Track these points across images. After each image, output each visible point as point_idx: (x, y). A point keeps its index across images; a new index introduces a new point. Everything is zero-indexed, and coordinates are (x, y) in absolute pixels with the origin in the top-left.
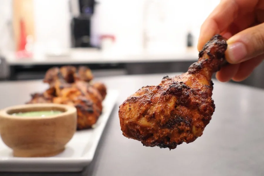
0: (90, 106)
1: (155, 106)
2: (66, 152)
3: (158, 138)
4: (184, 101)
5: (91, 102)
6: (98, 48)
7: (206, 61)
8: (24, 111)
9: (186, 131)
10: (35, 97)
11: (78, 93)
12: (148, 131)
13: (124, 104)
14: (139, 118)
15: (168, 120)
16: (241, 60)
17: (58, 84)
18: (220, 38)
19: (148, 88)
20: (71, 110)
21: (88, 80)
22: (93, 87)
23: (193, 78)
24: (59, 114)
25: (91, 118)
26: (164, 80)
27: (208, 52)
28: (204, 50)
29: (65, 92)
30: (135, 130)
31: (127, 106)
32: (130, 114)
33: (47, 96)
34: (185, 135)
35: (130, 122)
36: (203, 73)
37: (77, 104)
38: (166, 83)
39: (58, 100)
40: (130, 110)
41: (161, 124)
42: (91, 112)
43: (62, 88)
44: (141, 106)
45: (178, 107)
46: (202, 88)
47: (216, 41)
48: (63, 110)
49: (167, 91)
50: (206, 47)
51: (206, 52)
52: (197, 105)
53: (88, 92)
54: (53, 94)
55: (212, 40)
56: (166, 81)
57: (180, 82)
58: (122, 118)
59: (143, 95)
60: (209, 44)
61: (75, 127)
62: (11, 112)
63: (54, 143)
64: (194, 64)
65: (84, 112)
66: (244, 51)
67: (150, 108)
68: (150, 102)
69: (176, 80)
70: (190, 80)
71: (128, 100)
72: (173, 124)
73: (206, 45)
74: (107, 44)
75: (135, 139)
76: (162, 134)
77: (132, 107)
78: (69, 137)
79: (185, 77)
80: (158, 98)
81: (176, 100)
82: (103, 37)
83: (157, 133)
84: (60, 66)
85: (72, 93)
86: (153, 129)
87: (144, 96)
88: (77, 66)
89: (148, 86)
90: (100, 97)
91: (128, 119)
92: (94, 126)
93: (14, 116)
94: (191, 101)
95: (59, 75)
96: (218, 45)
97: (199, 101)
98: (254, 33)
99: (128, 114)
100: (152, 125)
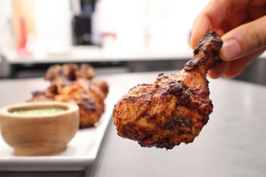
0: (92, 104)
1: (155, 107)
2: (68, 151)
3: (157, 139)
4: (184, 102)
5: (93, 100)
6: (100, 46)
7: (202, 58)
8: (25, 109)
9: (186, 132)
10: (36, 95)
11: (80, 91)
12: (147, 132)
13: (121, 104)
14: (138, 118)
15: (168, 121)
16: (235, 57)
17: (59, 81)
18: (214, 34)
19: (145, 87)
20: (73, 108)
21: (90, 78)
22: (95, 84)
23: (190, 77)
24: (61, 113)
25: (93, 116)
26: (160, 77)
27: (204, 50)
28: (200, 47)
29: (67, 90)
30: (133, 131)
31: (125, 106)
32: (128, 114)
33: (48, 94)
34: (185, 136)
35: (128, 123)
36: (200, 72)
37: (79, 102)
38: (163, 81)
39: (59, 98)
40: (128, 110)
41: (161, 125)
42: (93, 110)
43: (63, 86)
44: (140, 106)
45: (178, 108)
46: (200, 87)
47: (211, 38)
48: (65, 108)
49: (167, 91)
50: (201, 44)
51: (202, 49)
52: (197, 105)
53: (90, 90)
54: (55, 91)
55: (206, 36)
56: (162, 78)
57: (179, 81)
58: (118, 118)
59: (140, 95)
60: (204, 41)
61: (77, 125)
62: (12, 111)
63: (56, 142)
64: (190, 61)
65: (86, 110)
66: (238, 48)
67: (150, 108)
68: (150, 103)
69: (173, 79)
70: (187, 78)
71: (125, 99)
72: (174, 126)
73: (201, 42)
74: (108, 42)
75: (130, 139)
76: (162, 135)
77: (130, 107)
78: (71, 135)
79: (182, 75)
80: (158, 98)
81: (176, 101)
82: (104, 35)
83: (156, 134)
84: (61, 64)
85: (74, 91)
86: (153, 130)
87: (142, 96)
88: (79, 64)
89: (144, 85)
90: (102, 95)
91: (126, 119)
92: (96, 124)
93: (16, 115)
94: (191, 101)
95: (61, 73)
96: (215, 43)
97: (199, 101)
98: (248, 30)
99: (126, 114)
100: (152, 126)
